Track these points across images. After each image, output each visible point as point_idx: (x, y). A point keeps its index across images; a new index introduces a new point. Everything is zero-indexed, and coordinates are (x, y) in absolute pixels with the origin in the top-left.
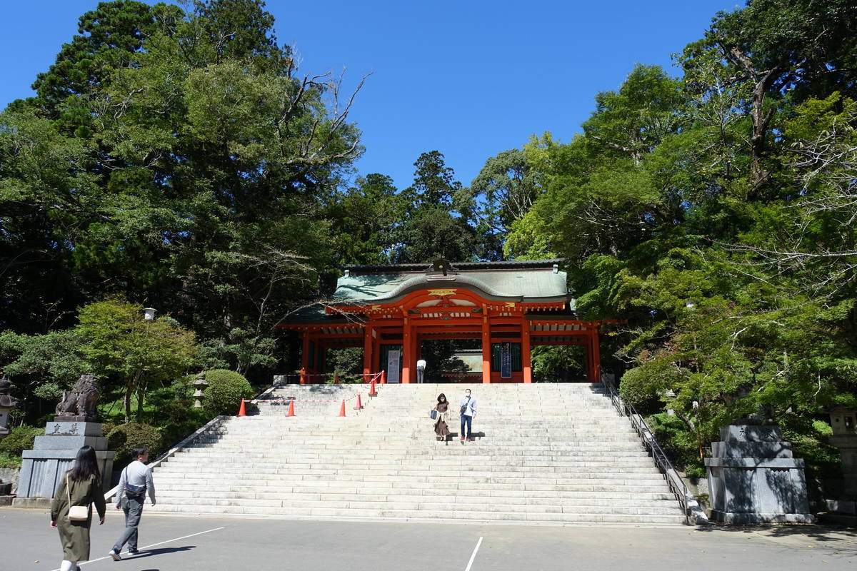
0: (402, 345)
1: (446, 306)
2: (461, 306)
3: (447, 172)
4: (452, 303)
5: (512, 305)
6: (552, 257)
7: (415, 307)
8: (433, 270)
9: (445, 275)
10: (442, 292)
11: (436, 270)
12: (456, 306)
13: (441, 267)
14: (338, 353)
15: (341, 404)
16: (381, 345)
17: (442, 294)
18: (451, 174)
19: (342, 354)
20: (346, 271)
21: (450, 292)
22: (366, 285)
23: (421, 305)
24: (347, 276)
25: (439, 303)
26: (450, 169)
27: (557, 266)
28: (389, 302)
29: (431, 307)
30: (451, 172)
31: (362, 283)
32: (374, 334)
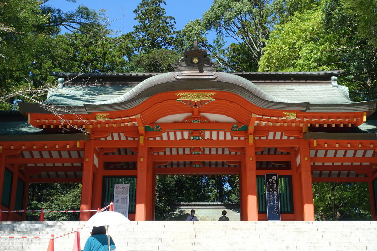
0: (135, 177)
1: (196, 121)
2: (216, 123)
3: (168, 20)
4: (205, 118)
5: (292, 116)
6: (326, 70)
7: (153, 123)
8: (184, 64)
9: (201, 71)
10: (195, 97)
11: (188, 65)
12: (209, 122)
13: (195, 60)
14: (45, 205)
15: (48, 241)
16: (104, 178)
17: (196, 100)
18: (173, 23)
19: (49, 207)
20: (60, 79)
21: (207, 96)
22: (85, 94)
23: (162, 120)
24: (60, 85)
25: (187, 118)
26: (171, 18)
27: (336, 78)
28: (121, 108)
29: (176, 123)
30: (172, 21)
31: (81, 93)
32: (96, 161)
